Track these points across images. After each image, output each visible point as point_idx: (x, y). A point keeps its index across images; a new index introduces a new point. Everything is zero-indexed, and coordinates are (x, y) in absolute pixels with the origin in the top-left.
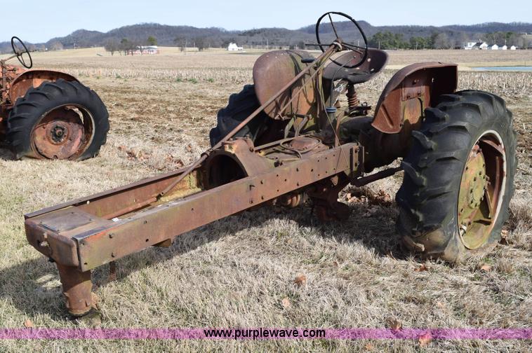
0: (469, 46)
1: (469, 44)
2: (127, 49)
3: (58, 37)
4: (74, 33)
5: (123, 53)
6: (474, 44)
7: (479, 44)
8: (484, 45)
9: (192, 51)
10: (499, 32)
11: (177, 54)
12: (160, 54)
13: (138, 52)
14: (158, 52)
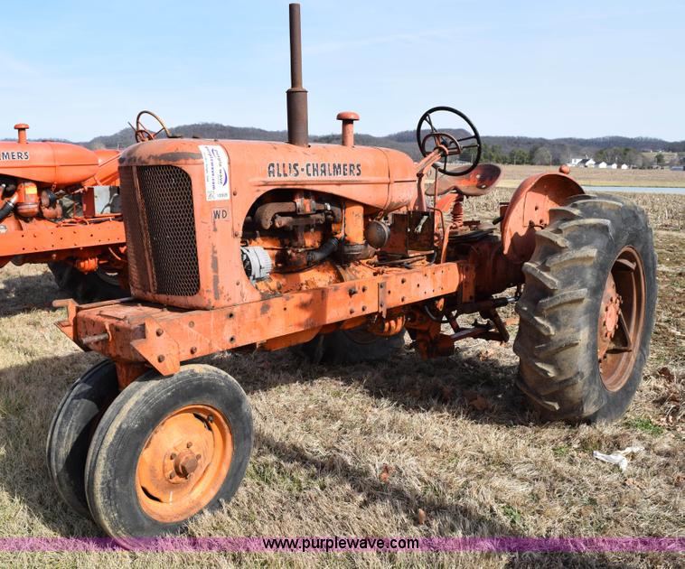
0: (573, 162)
1: (573, 160)
3: (103, 135)
4: (122, 132)
6: (579, 160)
7: (584, 161)
8: (591, 162)
10: (615, 148)
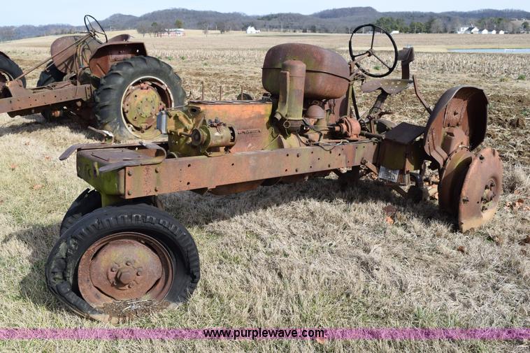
0: (462, 30)
1: (462, 28)
2: (156, 32)
4: (111, 17)
5: (152, 35)
6: (466, 28)
7: (470, 29)
8: (476, 30)
9: (214, 34)
11: (201, 36)
12: (186, 37)
13: (166, 34)
14: (184, 34)
